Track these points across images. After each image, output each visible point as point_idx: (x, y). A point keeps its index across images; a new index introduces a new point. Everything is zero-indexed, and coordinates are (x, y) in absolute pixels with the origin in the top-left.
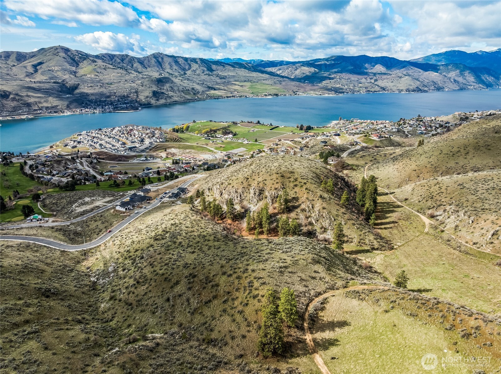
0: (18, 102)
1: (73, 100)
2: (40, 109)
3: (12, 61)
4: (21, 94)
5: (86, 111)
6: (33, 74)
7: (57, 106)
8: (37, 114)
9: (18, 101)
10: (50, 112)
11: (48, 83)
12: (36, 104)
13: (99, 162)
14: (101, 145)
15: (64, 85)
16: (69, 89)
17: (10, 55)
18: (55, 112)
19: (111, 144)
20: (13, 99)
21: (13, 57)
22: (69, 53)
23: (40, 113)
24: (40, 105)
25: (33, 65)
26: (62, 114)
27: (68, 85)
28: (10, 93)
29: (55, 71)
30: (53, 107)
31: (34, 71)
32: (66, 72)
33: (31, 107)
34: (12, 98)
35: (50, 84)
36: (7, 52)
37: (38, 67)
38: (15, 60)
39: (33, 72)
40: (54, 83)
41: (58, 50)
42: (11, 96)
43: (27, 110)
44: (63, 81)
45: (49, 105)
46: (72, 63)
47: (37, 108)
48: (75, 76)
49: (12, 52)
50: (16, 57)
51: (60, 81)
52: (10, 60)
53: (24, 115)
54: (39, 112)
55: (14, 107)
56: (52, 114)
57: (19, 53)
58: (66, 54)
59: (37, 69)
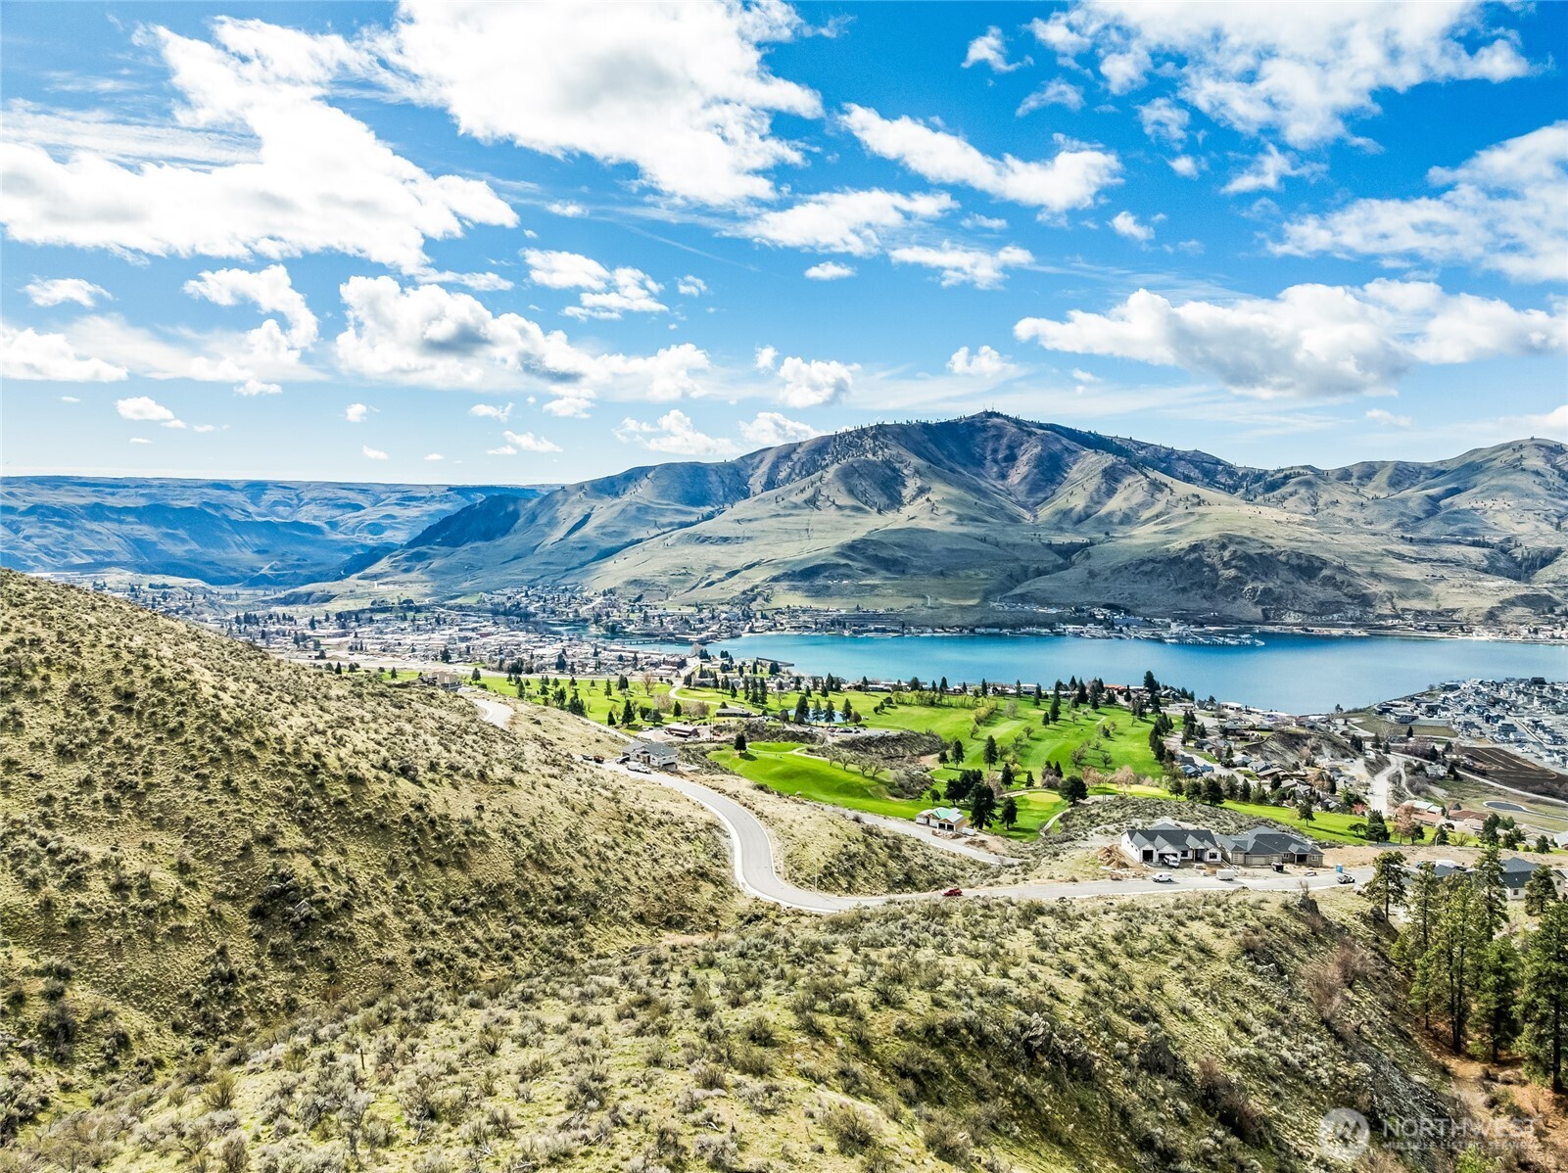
0: (1339, 589)
1: (1517, 597)
2: (1397, 617)
3: (1375, 488)
4: (1353, 568)
5: (1553, 637)
6: (1418, 519)
7: (1454, 611)
8: (1381, 627)
9: (1337, 586)
10: (1426, 628)
11: (1453, 543)
12: (1390, 599)
13: (1458, 778)
14: (1508, 729)
15: (1504, 551)
16: (1520, 565)
17: (1375, 473)
18: (1441, 629)
19: (1551, 732)
20: (1329, 581)
21: (1381, 478)
22: (1559, 459)
23: (1393, 627)
24: (1401, 604)
25: (1429, 497)
26: (1460, 637)
27: (1518, 553)
28: (1325, 563)
29: (1490, 513)
30: (1440, 614)
31: (1426, 512)
32: (1530, 515)
33: (1372, 606)
34: (1325, 577)
35: (1457, 548)
36: (1370, 465)
37: (1443, 503)
38: (1384, 485)
39: (1423, 516)
40: (1475, 544)
41: (1524, 453)
42: (1326, 572)
43: (1358, 614)
44: (1509, 540)
45: (1430, 606)
46: (1559, 489)
47: (1387, 612)
48: (1558, 527)
49: (1384, 464)
50: (1390, 477)
51: (1496, 540)
52: (1372, 484)
53: (1344, 626)
54: (1390, 622)
55: (1322, 604)
56: (1426, 634)
57: (1400, 467)
58: (1548, 461)
59: (1439, 508)
